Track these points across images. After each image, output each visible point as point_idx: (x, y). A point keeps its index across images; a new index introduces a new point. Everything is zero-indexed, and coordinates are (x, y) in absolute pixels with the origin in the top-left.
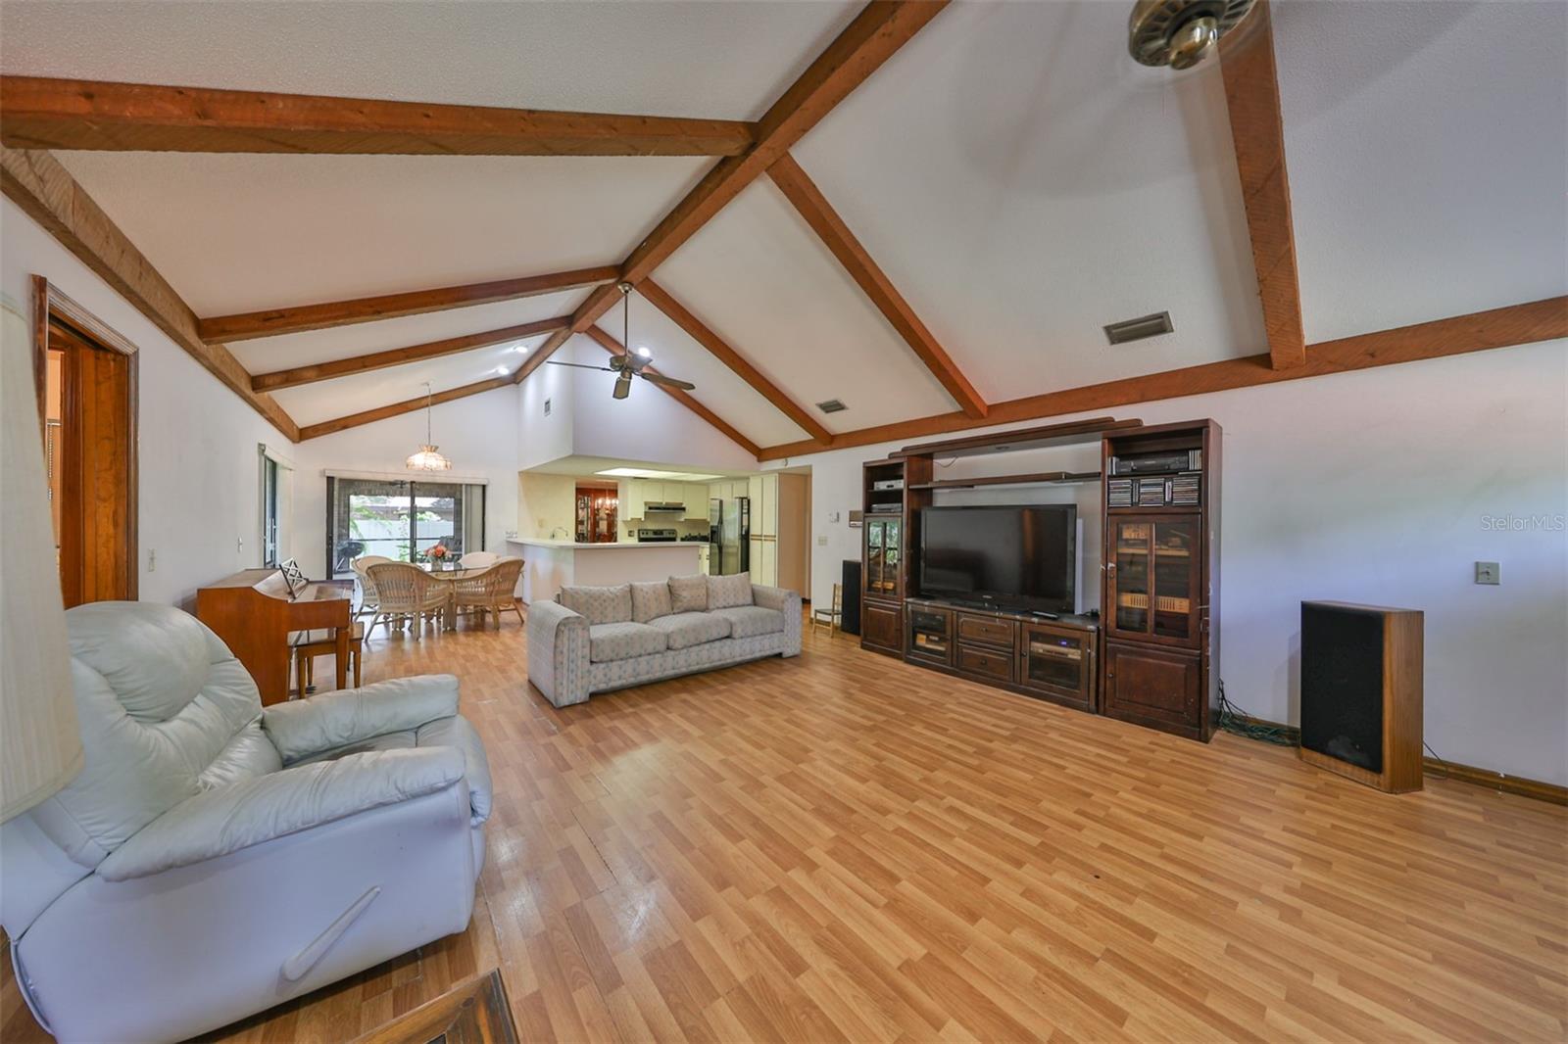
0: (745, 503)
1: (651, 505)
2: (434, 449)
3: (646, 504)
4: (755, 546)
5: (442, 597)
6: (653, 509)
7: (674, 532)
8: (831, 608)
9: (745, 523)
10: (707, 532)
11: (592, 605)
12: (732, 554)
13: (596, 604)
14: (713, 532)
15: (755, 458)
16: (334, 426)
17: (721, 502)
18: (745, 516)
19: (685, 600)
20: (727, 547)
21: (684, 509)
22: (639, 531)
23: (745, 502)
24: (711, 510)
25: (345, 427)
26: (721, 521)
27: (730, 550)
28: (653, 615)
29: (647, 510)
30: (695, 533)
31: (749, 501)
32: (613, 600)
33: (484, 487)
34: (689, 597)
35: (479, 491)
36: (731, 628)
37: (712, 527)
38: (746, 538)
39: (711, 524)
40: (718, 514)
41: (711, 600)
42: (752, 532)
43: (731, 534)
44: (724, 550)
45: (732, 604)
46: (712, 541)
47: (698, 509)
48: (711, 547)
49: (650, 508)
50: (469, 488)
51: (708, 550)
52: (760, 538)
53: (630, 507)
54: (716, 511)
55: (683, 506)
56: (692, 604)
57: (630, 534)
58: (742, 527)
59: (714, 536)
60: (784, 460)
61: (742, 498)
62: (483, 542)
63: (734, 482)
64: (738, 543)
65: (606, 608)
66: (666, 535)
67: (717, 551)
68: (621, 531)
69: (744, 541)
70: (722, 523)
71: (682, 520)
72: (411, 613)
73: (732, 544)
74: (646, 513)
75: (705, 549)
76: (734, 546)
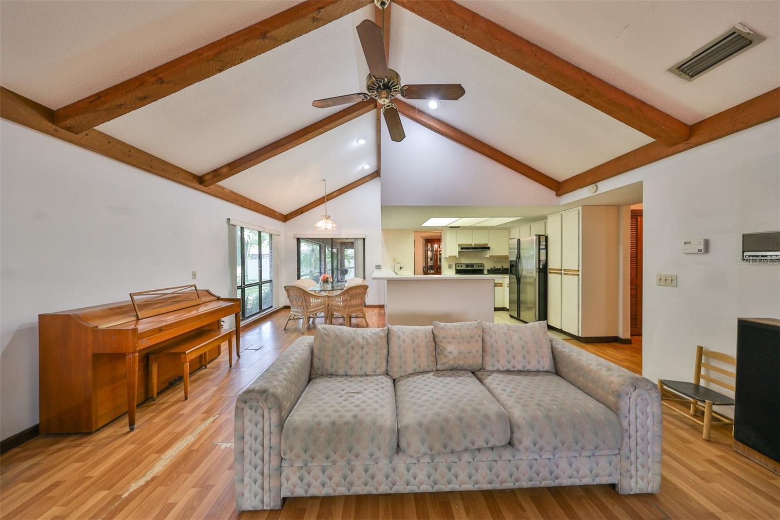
0: (543, 241)
1: (463, 247)
2: (328, 217)
3: (459, 245)
4: (553, 279)
5: (323, 306)
6: (465, 249)
7: (482, 265)
8: (692, 380)
9: (543, 258)
10: (507, 266)
11: (338, 352)
12: (529, 284)
13: (343, 351)
14: (512, 266)
15: (554, 193)
16: (298, 212)
17: (519, 241)
18: (543, 252)
19: (451, 356)
20: (526, 277)
21: (489, 248)
22: (456, 264)
23: (543, 239)
24: (510, 248)
25: (302, 213)
26: (519, 257)
27: (529, 280)
28: (410, 371)
29: (460, 250)
30: (498, 266)
31: (546, 238)
32: (362, 348)
33: (364, 239)
34: (456, 353)
35: (361, 242)
36: (512, 432)
37: (511, 261)
38: (543, 271)
39: (510, 259)
40: (516, 251)
41: (488, 358)
42: (551, 266)
43: (529, 267)
44: (522, 280)
45: (519, 367)
46: (511, 273)
47: (500, 248)
48: (510, 278)
49: (462, 248)
50: (356, 240)
51: (508, 279)
52: (559, 272)
53: (449, 249)
54: (514, 249)
55: (488, 246)
56: (461, 363)
57: (450, 267)
58: (539, 261)
59: (512, 269)
60: (593, 185)
61: (539, 236)
62: (364, 271)
63: (532, 224)
64: (535, 274)
65: (352, 358)
66: (476, 268)
67: (515, 280)
68: (444, 265)
69: (542, 275)
70: (519, 258)
71: (488, 256)
72: (302, 316)
73: (529, 275)
74: (459, 251)
75: (505, 279)
76: (532, 277)
